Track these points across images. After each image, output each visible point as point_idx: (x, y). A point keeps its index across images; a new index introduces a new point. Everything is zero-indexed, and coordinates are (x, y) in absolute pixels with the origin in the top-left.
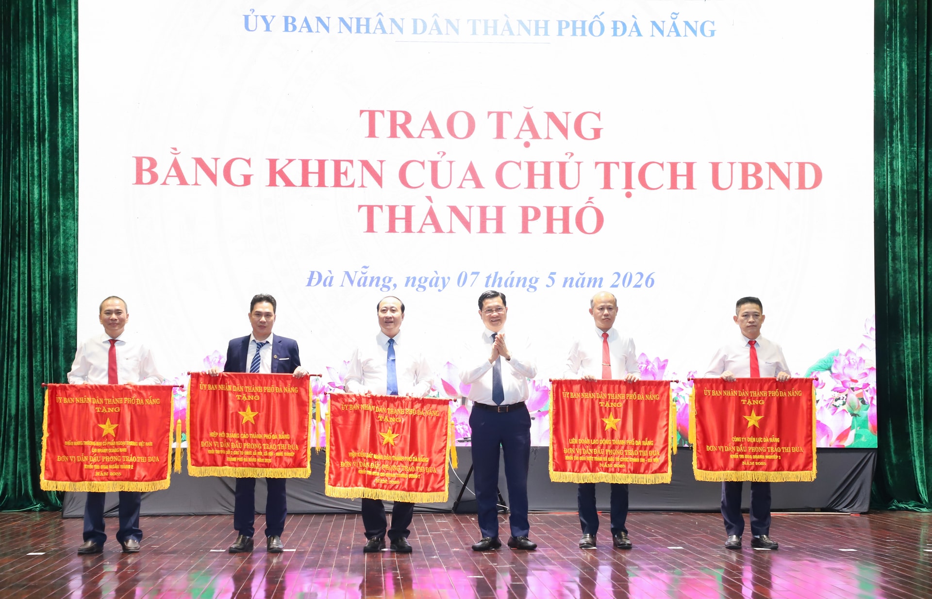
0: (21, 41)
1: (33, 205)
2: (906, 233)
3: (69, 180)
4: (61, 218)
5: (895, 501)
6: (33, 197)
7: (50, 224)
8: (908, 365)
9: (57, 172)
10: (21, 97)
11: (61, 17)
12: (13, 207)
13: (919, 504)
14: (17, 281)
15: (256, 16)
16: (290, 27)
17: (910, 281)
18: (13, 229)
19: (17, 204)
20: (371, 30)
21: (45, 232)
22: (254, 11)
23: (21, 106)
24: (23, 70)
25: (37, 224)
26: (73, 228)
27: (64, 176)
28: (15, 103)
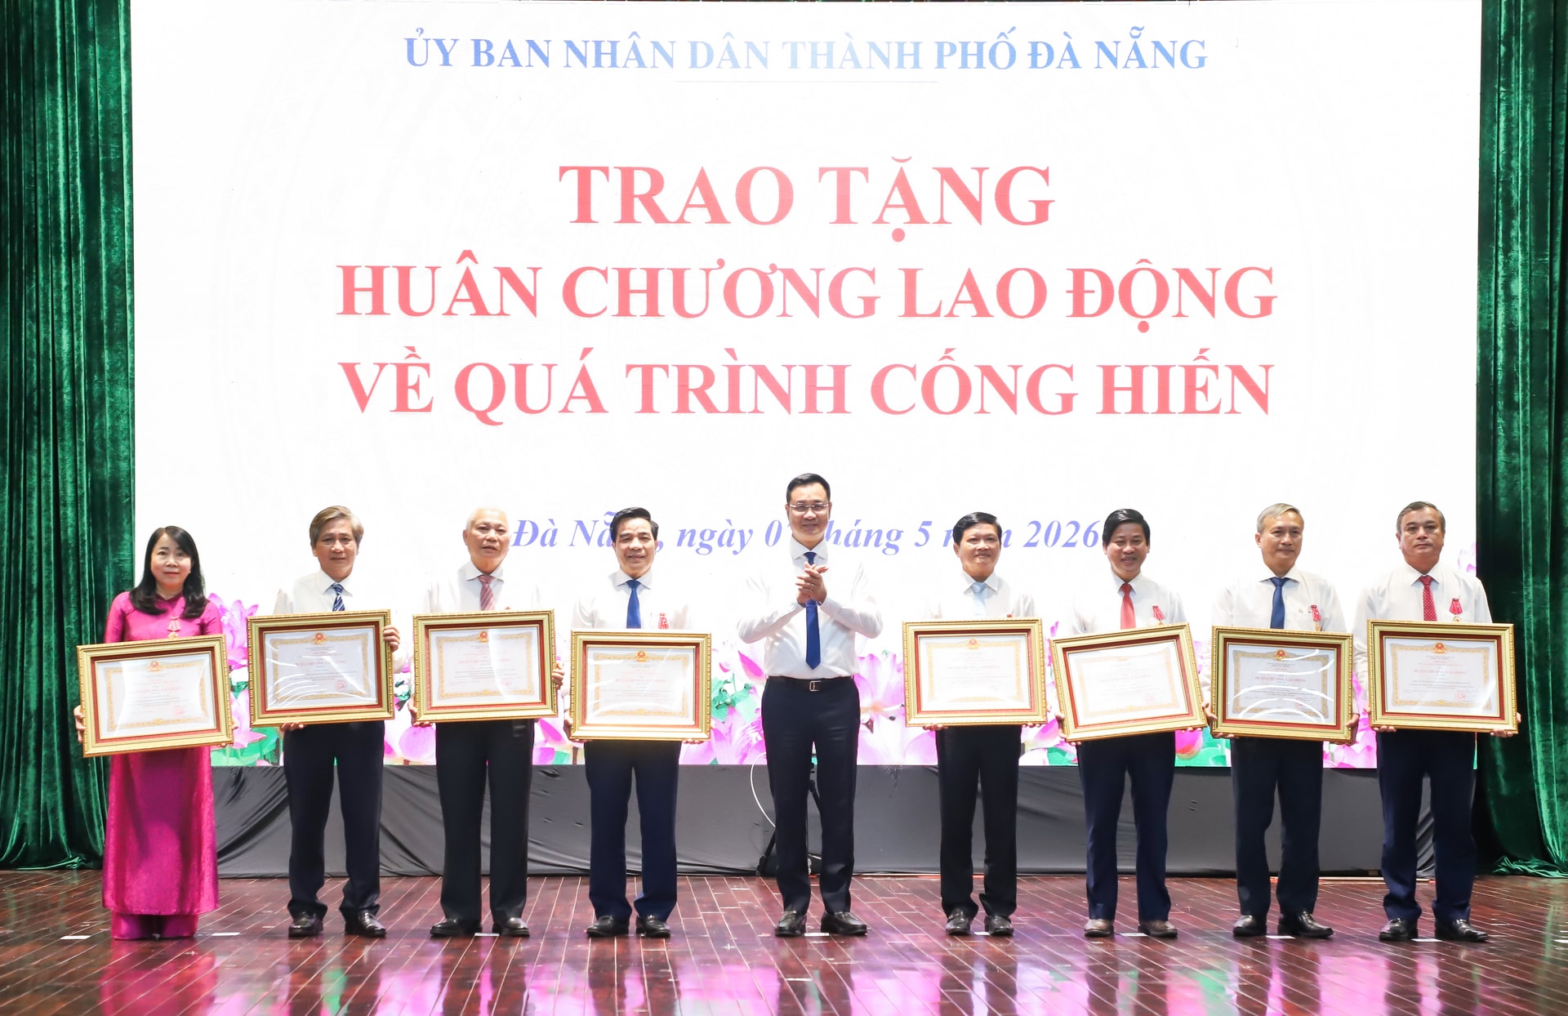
0: (36, 87)
1: (61, 363)
2: (1529, 404)
3: (119, 320)
4: (107, 383)
5: (1506, 859)
6: (60, 349)
7: (89, 394)
8: (1529, 630)
9: (100, 307)
10: (39, 182)
11: (102, 45)
12: (28, 366)
13: (1547, 864)
14: (36, 489)
15: (427, 40)
16: (484, 58)
17: (1532, 487)
18: (29, 401)
19: (35, 360)
20: (620, 61)
21: (81, 407)
22: (422, 31)
23: (40, 196)
24: (41, 136)
25: (67, 394)
26: (125, 400)
27: (111, 313)
28: (29, 191)
